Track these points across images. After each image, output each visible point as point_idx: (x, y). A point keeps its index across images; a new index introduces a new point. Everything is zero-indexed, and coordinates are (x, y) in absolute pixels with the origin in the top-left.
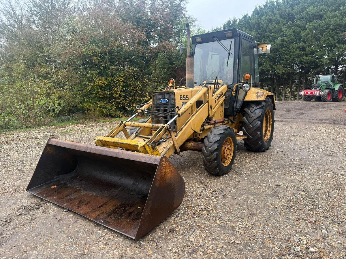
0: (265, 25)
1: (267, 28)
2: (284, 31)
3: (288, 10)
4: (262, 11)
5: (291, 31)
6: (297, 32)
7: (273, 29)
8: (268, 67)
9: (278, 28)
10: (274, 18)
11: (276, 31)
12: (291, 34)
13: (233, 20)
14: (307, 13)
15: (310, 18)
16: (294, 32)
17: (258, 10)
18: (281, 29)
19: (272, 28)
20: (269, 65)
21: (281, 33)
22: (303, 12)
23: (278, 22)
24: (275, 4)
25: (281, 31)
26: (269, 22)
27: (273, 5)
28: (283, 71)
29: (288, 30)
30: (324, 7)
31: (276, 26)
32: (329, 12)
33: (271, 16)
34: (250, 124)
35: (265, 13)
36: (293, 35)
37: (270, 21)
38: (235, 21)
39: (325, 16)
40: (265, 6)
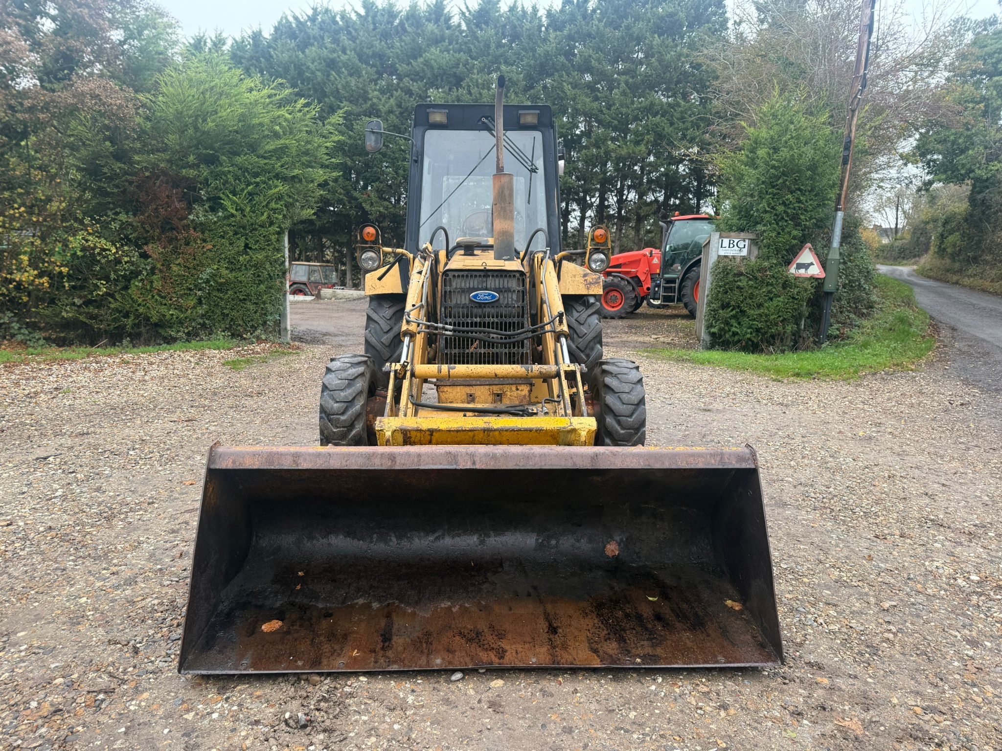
0: (319, 73)
1: (325, 83)
2: (375, 100)
3: (378, 45)
4: (306, 33)
5: (392, 101)
6: (407, 108)
7: (344, 88)
8: (340, 194)
9: (358, 88)
10: (344, 58)
11: (352, 96)
12: (391, 112)
13: (214, 39)
14: (427, 63)
15: (435, 77)
16: (399, 106)
17: (294, 25)
18: (366, 92)
19: (339, 86)
20: (344, 188)
21: (366, 102)
22: (415, 58)
23: (355, 72)
24: (338, 19)
25: (366, 99)
26: (328, 66)
27: (335, 23)
28: (381, 209)
29: (383, 99)
30: (463, 56)
31: (353, 82)
32: (475, 71)
33: (334, 51)
34: (582, 351)
35: (315, 38)
36: (397, 113)
37: (332, 64)
38: (218, 43)
39: (467, 80)
40: (313, 19)
